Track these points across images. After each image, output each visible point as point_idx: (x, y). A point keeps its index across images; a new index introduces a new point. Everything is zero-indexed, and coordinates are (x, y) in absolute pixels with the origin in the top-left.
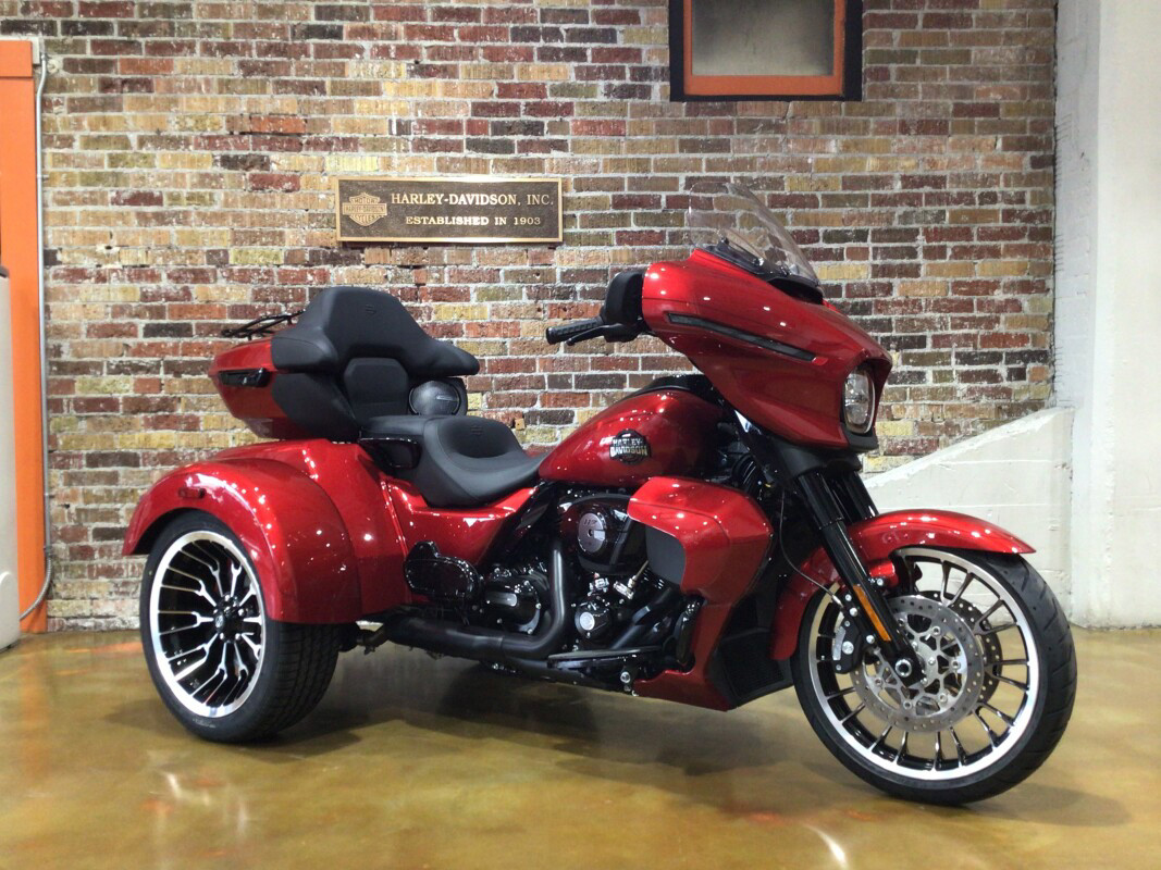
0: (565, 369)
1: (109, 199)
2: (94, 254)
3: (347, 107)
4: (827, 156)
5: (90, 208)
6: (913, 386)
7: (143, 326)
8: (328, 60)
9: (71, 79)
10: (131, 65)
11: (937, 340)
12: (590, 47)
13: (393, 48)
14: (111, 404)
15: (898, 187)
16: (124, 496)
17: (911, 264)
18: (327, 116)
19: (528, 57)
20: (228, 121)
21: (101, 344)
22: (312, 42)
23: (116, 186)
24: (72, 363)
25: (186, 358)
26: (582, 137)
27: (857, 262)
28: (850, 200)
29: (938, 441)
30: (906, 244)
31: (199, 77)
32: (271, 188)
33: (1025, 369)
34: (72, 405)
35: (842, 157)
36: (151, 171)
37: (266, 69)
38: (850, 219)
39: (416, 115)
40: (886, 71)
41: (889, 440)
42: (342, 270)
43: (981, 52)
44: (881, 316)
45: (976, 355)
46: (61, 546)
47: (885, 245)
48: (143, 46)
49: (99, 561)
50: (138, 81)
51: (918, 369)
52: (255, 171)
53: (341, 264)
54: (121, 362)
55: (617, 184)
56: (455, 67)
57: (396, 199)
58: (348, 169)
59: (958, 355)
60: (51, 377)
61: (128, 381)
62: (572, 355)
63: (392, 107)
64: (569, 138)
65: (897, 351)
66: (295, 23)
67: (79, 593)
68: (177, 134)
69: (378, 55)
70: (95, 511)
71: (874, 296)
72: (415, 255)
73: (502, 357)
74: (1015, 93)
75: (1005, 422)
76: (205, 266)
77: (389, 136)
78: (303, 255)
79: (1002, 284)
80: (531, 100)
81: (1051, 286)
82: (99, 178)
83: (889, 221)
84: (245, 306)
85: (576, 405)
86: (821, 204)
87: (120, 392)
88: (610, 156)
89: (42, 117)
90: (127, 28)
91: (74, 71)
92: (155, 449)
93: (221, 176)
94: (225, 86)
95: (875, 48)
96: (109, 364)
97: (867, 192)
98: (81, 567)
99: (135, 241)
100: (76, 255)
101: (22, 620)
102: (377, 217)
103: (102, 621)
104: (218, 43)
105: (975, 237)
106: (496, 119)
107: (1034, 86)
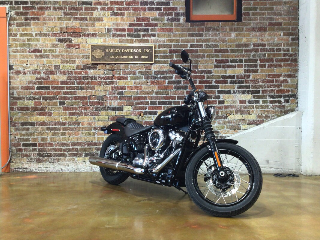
0: (155, 99)
1: (27, 51)
2: (23, 66)
3: (93, 25)
4: (231, 38)
5: (22, 54)
6: (256, 105)
7: (36, 87)
8: (88, 11)
9: (17, 17)
10: (33, 13)
11: (263, 91)
12: (163, 7)
13: (106, 8)
14: (27, 109)
15: (252, 47)
16: (31, 134)
17: (256, 69)
18: (88, 27)
19: (145, 10)
20: (60, 29)
21: (25, 92)
22: (84, 6)
23: (29, 47)
24: (17, 97)
25: (48, 96)
26: (160, 33)
27: (240, 69)
28: (238, 50)
29: (263, 121)
30: (254, 63)
31: (52, 16)
32: (72, 48)
33: (289, 99)
34: (17, 109)
35: (235, 38)
36: (39, 43)
37: (71, 14)
38: (238, 56)
39: (113, 27)
40: (249, 13)
41: (249, 120)
42: (92, 71)
43: (276, 7)
44: (247, 84)
45: (275, 96)
46: (14, 148)
47: (248, 64)
48: (37, 8)
49: (24, 153)
50: (35, 18)
51: (258, 100)
52: (67, 43)
53: (91, 69)
54: (30, 97)
55: (170, 46)
56: (124, 13)
57: (107, 51)
58: (93, 42)
59: (269, 96)
60: (11, 101)
61: (32, 102)
62: (157, 95)
63: (106, 24)
64: (156, 33)
65: (251, 94)
66: (79, 1)
67: (18, 162)
68: (46, 33)
69: (102, 10)
70: (22, 138)
71: (245, 78)
72: (113, 67)
73: (137, 96)
74: (287, 19)
75: (283, 115)
76: (54, 70)
77: (105, 33)
78: (81, 67)
79: (282, 75)
80: (146, 22)
81: (297, 76)
82: (25, 45)
83: (249, 57)
84: (65, 81)
85: (158, 110)
86: (229, 52)
87: (30, 105)
88: (168, 38)
89: (9, 28)
90: (32, 3)
91: (18, 15)
92: (40, 121)
93: (58, 44)
94: (60, 19)
95: (245, 6)
96: (27, 97)
97: (243, 48)
98: (19, 154)
99: (34, 63)
100: (18, 67)
101: (2, 169)
102: (102, 56)
103: (25, 169)
104: (58, 7)
105: (275, 62)
106: (135, 28)
107: (292, 17)
